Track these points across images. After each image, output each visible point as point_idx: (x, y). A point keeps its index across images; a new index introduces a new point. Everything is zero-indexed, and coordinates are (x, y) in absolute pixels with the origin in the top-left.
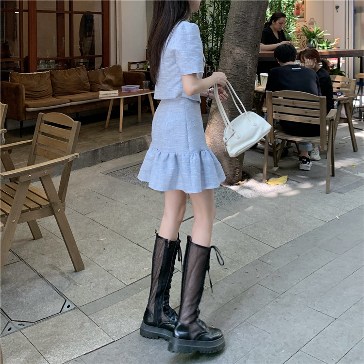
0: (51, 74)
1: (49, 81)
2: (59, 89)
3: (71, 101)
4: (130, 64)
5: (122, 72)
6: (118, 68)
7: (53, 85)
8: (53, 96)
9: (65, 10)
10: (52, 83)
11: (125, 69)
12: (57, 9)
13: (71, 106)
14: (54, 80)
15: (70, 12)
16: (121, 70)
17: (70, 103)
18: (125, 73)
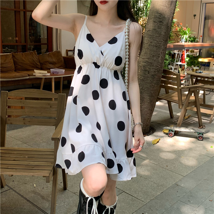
0: (12, 55)
1: (12, 61)
2: (19, 67)
3: (29, 75)
4: (67, 51)
5: (62, 56)
6: (59, 53)
7: (15, 63)
8: (15, 71)
9: (21, 9)
10: (14, 62)
11: (64, 54)
12: (15, 8)
13: (29, 79)
14: (15, 59)
15: (24, 10)
16: (61, 54)
17: (28, 77)
18: (64, 58)
